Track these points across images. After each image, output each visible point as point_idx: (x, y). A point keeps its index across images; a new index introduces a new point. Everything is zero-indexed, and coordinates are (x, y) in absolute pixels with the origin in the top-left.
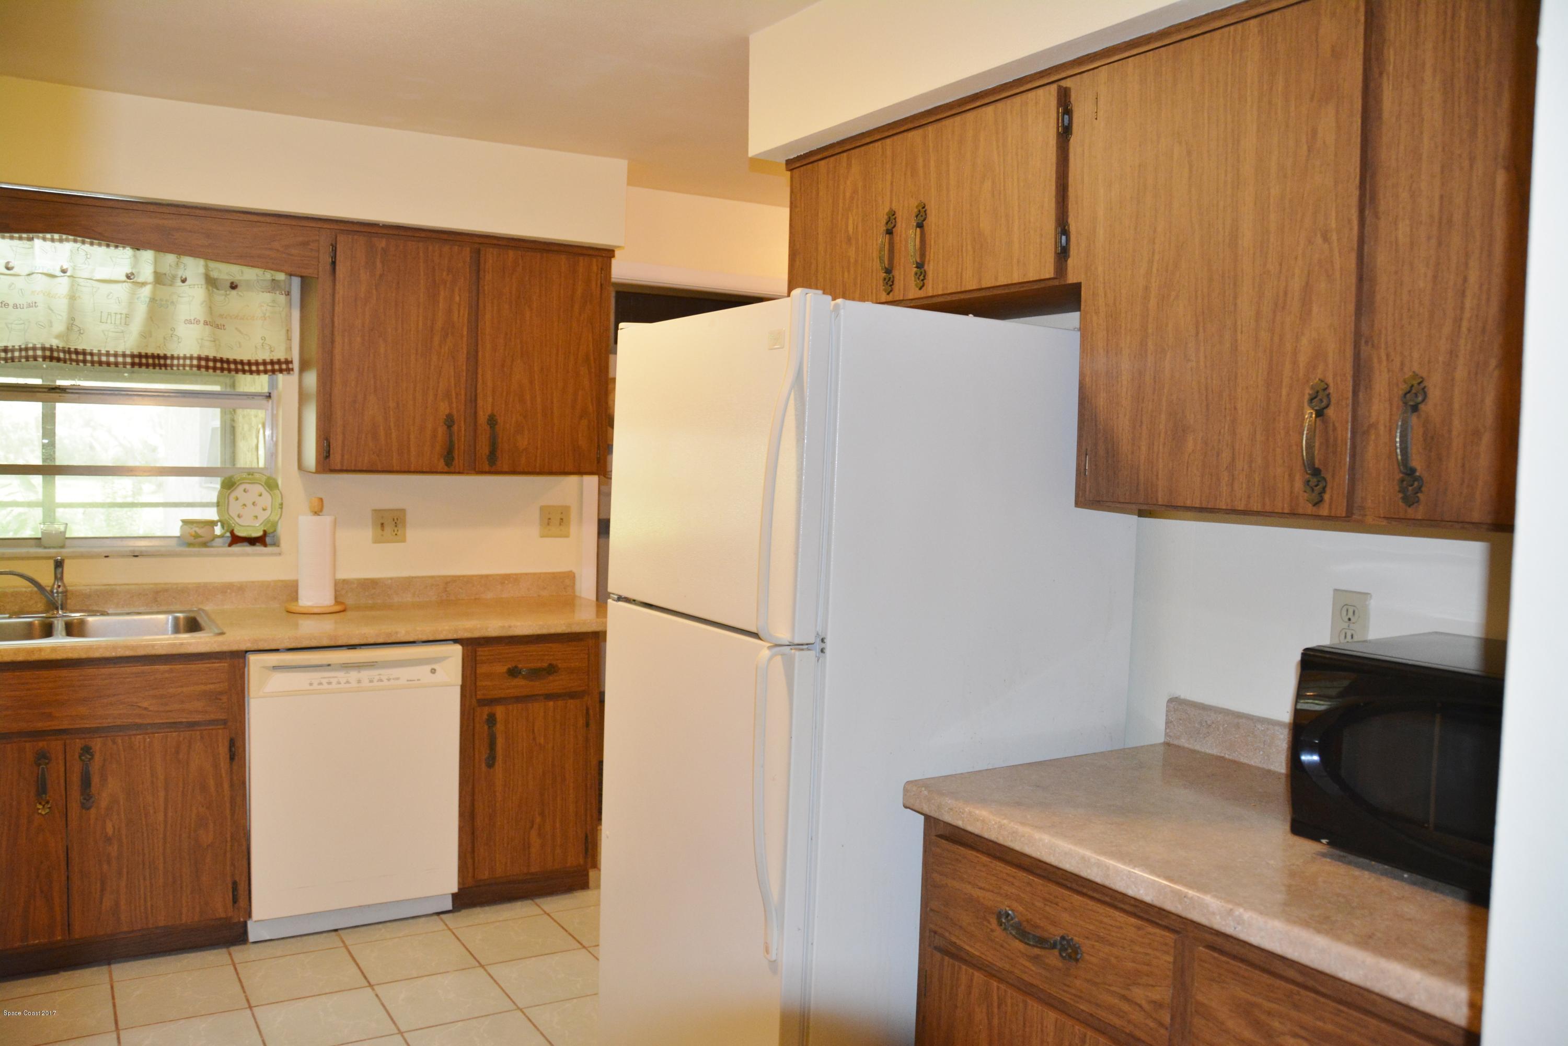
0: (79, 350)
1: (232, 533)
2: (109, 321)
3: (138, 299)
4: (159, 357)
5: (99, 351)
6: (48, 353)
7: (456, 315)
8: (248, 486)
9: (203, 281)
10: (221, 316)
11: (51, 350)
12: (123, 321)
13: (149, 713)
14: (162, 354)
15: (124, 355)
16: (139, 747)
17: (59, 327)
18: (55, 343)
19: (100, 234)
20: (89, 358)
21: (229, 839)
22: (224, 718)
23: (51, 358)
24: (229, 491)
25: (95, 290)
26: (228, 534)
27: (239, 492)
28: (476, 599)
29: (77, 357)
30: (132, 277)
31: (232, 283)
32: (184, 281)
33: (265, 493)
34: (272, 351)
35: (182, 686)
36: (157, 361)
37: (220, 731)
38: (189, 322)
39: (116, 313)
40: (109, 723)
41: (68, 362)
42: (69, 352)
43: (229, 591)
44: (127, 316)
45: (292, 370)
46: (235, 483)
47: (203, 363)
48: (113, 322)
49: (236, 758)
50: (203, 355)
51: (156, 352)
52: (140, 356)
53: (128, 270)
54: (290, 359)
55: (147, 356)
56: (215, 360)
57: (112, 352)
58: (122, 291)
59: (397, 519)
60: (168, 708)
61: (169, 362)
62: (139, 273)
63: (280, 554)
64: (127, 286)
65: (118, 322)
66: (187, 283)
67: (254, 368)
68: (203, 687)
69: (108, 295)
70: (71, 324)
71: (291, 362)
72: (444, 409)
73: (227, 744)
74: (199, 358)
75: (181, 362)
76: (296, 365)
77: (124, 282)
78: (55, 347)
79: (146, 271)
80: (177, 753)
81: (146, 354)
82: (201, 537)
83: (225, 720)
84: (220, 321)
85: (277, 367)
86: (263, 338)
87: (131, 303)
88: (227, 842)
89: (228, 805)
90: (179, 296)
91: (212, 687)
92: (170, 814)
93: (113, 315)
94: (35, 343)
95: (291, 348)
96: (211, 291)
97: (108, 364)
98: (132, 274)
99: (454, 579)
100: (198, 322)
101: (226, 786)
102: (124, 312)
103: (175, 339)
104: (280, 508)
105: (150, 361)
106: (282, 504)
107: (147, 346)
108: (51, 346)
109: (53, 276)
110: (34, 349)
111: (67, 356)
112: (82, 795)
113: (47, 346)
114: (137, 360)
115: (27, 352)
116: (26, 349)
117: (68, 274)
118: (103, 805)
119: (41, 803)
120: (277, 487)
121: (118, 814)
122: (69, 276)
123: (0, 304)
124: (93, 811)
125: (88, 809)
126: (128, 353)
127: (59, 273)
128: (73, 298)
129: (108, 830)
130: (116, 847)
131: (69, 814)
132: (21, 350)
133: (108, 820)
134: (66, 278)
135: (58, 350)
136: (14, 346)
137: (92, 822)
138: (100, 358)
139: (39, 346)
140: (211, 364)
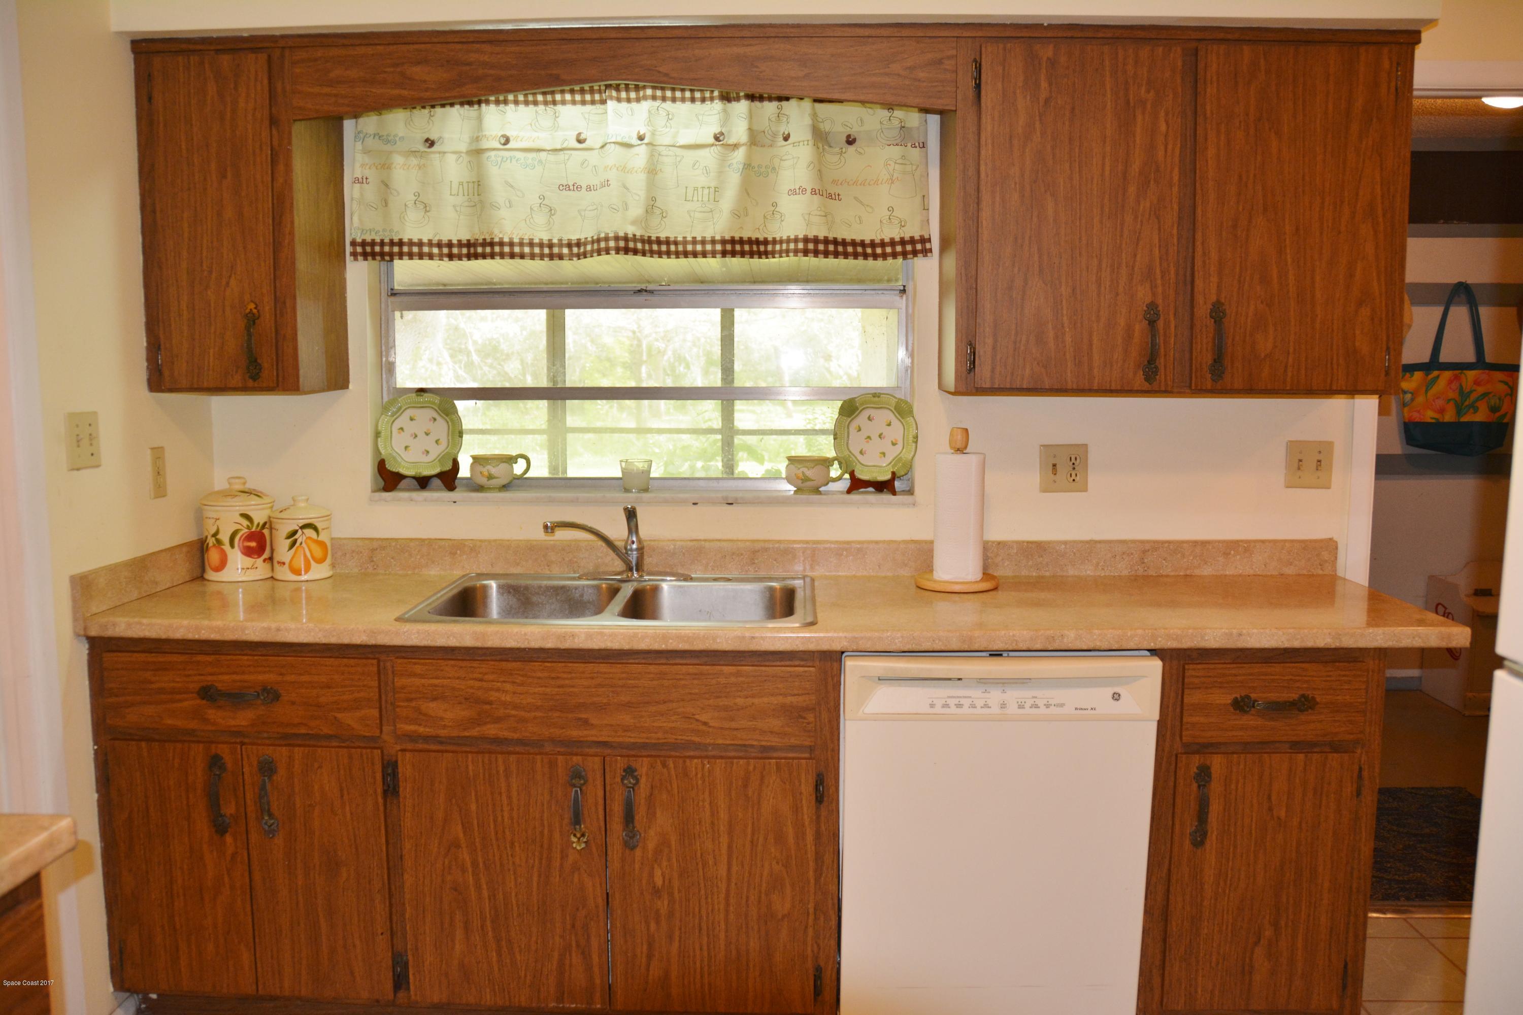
0: (662, 239)
1: (852, 474)
2: (695, 199)
3: (729, 166)
4: (758, 242)
5: (684, 238)
6: (622, 244)
7: (1161, 153)
8: (872, 412)
9: (808, 135)
10: (834, 182)
11: (626, 239)
12: (712, 197)
13: (711, 730)
14: (761, 239)
15: (713, 242)
16: (696, 774)
17: (636, 210)
18: (631, 230)
20: (673, 248)
21: (811, 910)
22: (807, 743)
23: (627, 250)
24: (850, 419)
25: (678, 159)
27: (861, 420)
28: (1186, 576)
29: (659, 247)
30: (721, 138)
31: (849, 136)
32: (786, 138)
33: (896, 423)
34: (902, 226)
35: (753, 696)
36: (755, 248)
37: (804, 761)
38: (793, 192)
39: (703, 187)
40: (658, 739)
41: (648, 254)
42: (650, 241)
43: (845, 553)
44: (716, 189)
45: (931, 250)
46: (855, 409)
47: (811, 246)
48: (700, 199)
49: (825, 799)
50: (811, 236)
51: (754, 235)
52: (733, 241)
53: (716, 129)
54: (926, 237)
55: (741, 241)
56: (826, 241)
57: (699, 238)
58: (709, 157)
59: (1076, 459)
60: (734, 725)
61: (770, 248)
62: (730, 132)
63: (914, 505)
64: (716, 150)
65: (706, 199)
66: (790, 141)
67: (879, 251)
68: (781, 699)
69: (694, 165)
70: (651, 206)
71: (929, 240)
72: (1143, 294)
73: (812, 780)
74: (806, 240)
75: (784, 246)
76: (935, 244)
77: (713, 145)
78: (630, 236)
79: (739, 132)
80: (745, 786)
81: (741, 238)
82: (811, 480)
83: (811, 745)
84: (833, 190)
85: (909, 248)
86: (891, 209)
87: (721, 173)
88: (808, 914)
89: (812, 864)
90: (781, 160)
91: (794, 699)
92: (735, 869)
93: (700, 190)
94: (608, 231)
95: (928, 220)
96: (821, 150)
97: (695, 253)
98: (722, 134)
99: (1156, 546)
100: (803, 191)
101: (810, 837)
102: (713, 185)
103: (778, 216)
104: (914, 442)
105: (746, 247)
106: (916, 437)
107: (741, 227)
108: (626, 234)
109: (628, 146)
110: (607, 239)
111: (647, 247)
112: (624, 830)
113: (621, 234)
114: (729, 247)
115: (599, 245)
116: (599, 241)
117: (646, 141)
118: (651, 845)
119: (575, 835)
120: (911, 412)
121: (669, 860)
122: (647, 144)
123: (571, 187)
124: (638, 852)
125: (633, 848)
126: (718, 238)
127: (635, 141)
128: (652, 171)
129: (656, 879)
130: (666, 903)
131: (609, 853)
132: (593, 242)
133: (656, 866)
134: (644, 147)
135: (635, 239)
136: (586, 238)
137: (637, 866)
138: (685, 247)
139: (611, 235)
140: (821, 247)
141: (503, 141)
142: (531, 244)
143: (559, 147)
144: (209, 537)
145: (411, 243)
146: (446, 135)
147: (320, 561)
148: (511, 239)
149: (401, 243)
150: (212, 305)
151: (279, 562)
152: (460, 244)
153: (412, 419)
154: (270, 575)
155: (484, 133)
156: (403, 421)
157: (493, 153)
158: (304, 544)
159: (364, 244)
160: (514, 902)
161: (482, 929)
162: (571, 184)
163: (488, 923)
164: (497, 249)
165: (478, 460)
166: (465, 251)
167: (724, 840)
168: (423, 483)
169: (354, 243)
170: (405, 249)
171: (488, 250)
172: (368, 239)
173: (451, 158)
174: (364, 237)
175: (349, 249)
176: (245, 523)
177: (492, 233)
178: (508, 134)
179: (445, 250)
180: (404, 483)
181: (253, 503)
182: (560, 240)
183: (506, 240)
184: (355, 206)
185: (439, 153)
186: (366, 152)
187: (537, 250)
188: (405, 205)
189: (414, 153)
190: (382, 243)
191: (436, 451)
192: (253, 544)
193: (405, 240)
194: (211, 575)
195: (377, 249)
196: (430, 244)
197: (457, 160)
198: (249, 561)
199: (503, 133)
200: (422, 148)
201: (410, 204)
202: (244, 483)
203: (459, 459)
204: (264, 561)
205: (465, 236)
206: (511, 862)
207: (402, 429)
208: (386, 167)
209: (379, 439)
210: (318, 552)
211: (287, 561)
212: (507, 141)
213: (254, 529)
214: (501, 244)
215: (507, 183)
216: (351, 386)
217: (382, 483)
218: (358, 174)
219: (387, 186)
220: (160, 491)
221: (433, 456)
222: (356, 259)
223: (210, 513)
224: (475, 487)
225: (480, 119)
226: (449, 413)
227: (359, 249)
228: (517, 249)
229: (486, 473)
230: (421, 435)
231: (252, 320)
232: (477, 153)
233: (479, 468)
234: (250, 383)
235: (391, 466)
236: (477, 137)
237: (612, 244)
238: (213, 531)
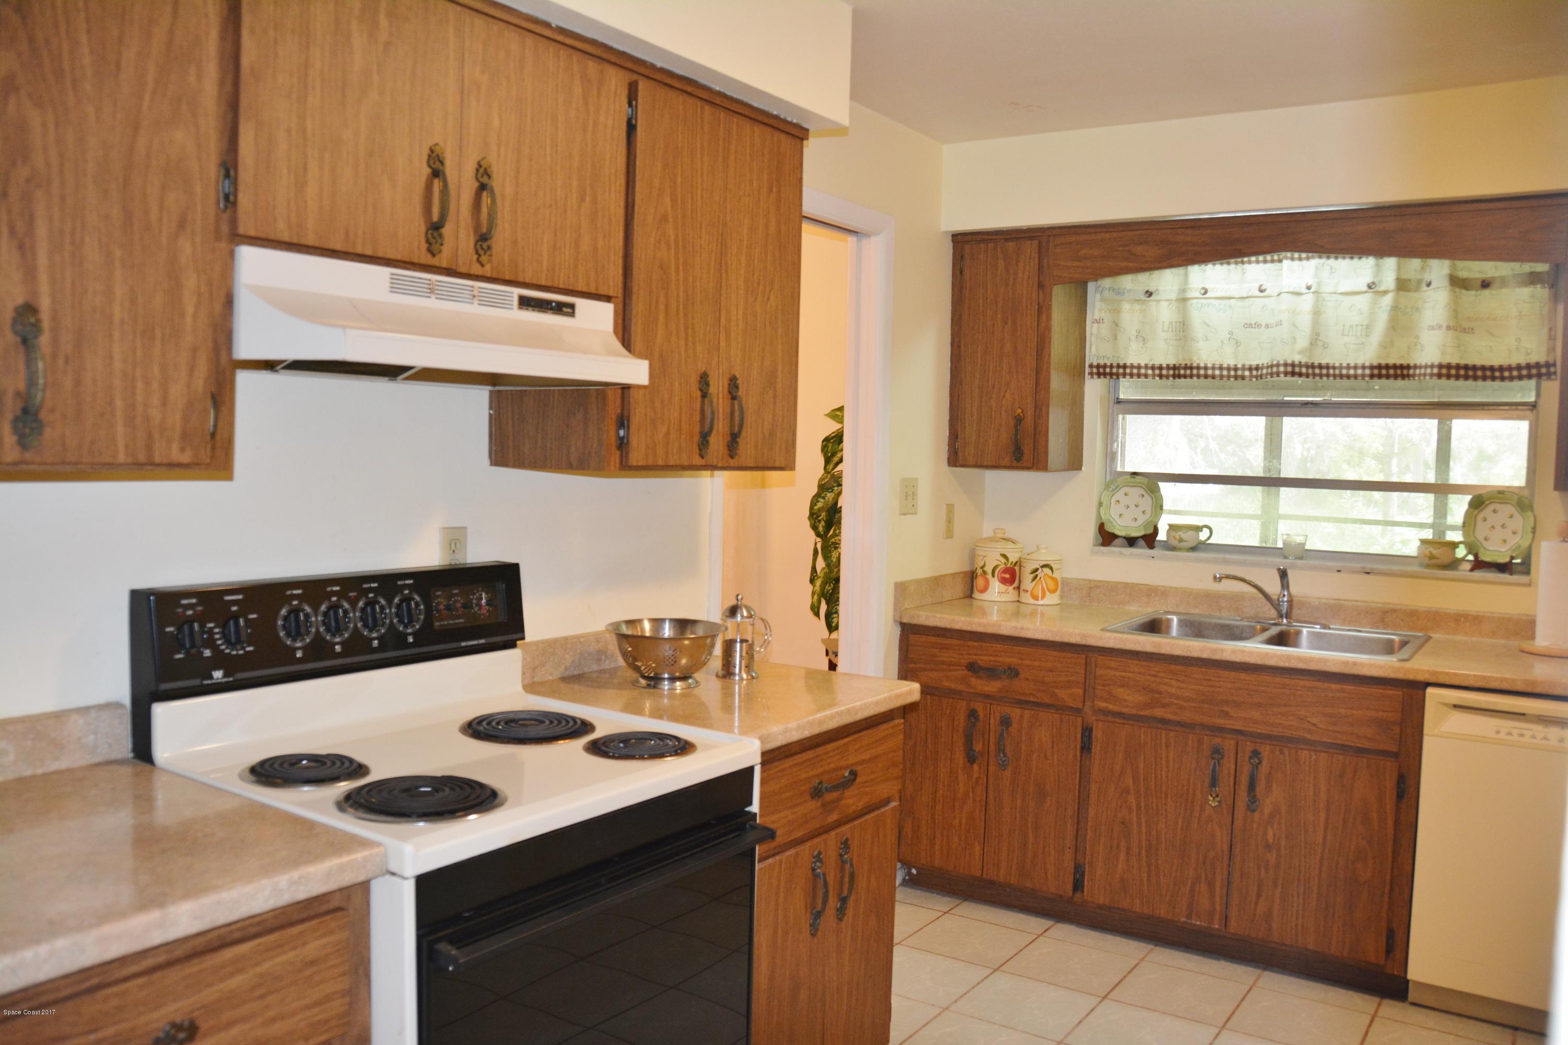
0: (1323, 365)
1: (1476, 556)
2: (1351, 334)
3: (1379, 308)
4: (1402, 367)
5: (1341, 364)
6: (1289, 369)
8: (1498, 506)
9: (1446, 282)
10: (1468, 319)
11: (1293, 365)
12: (1364, 333)
13: (1318, 730)
14: (1404, 365)
15: (1364, 367)
16: (1305, 762)
17: (1303, 342)
18: (1297, 358)
19: (1322, 247)
20: (1330, 372)
22: (1393, 750)
23: (1293, 374)
24: (1477, 511)
25: (1338, 303)
26: (1471, 557)
27: (1487, 512)
29: (1321, 371)
30: (1373, 287)
31: (1484, 281)
32: (1428, 285)
33: (1517, 516)
34: (1529, 354)
35: (1353, 709)
36: (1398, 372)
37: (1388, 763)
38: (1431, 328)
39: (1357, 325)
40: (1279, 732)
41: (1311, 377)
42: (1313, 366)
43: (1462, 619)
44: (1368, 327)
45: (1554, 374)
46: (1483, 503)
47: (1444, 371)
48: (1354, 334)
49: (1406, 795)
50: (1445, 362)
51: (1398, 362)
52: (1379, 367)
53: (1370, 280)
54: (1551, 363)
55: (1387, 367)
56: (1459, 367)
57: (1352, 365)
58: (1363, 302)
60: (1337, 728)
61: (1411, 372)
62: (1380, 282)
63: (1529, 585)
64: (1369, 296)
65: (1359, 334)
66: (1431, 287)
67: (1506, 374)
68: (1373, 714)
69: (1351, 308)
70: (1315, 340)
71: (1553, 366)
73: (1395, 778)
74: (1443, 367)
75: (1423, 371)
77: (1366, 292)
78: (1297, 363)
79: (1389, 279)
80: (1342, 776)
81: (1387, 364)
82: (1437, 558)
83: (1396, 753)
84: (1467, 326)
85: (1534, 371)
86: (1519, 340)
87: (1372, 314)
88: (1386, 882)
89: (1390, 843)
90: (1423, 301)
91: (1385, 714)
93: (1355, 327)
94: (1279, 359)
96: (1458, 292)
97: (1348, 377)
98: (1373, 283)
100: (1440, 327)
101: (1390, 823)
102: (1365, 323)
103: (1419, 347)
104: (1532, 532)
105: (1392, 372)
106: (1534, 528)
107: (1388, 356)
108: (1293, 362)
109: (1299, 294)
110: (1278, 365)
111: (1310, 371)
112: (1248, 797)
113: (1289, 362)
114: (1376, 372)
115: (1272, 370)
116: (1272, 366)
117: (1312, 290)
118: (1266, 811)
119: (1211, 795)
120: (1531, 507)
121: (1280, 824)
122: (1313, 293)
123: (1254, 326)
124: (1257, 815)
125: (1253, 811)
126: (1367, 364)
127: (1304, 290)
128: (1317, 313)
129: (1268, 837)
130: (1274, 856)
131: (1236, 812)
132: (1268, 367)
133: (1269, 827)
134: (1311, 294)
135: (1300, 365)
136: (1263, 364)
137: (1255, 825)
138: (1340, 371)
139: (1282, 362)
140: (1453, 372)
141: (1203, 292)
142: (1221, 368)
143: (1245, 295)
144: (978, 568)
145: (1132, 367)
146: (1161, 288)
147: (1053, 592)
148: (1206, 364)
149: (1125, 367)
150: (994, 409)
151: (1024, 590)
152: (1168, 367)
153: (1126, 495)
154: (1017, 599)
155: (1189, 286)
156: (1119, 495)
157: (1194, 301)
158: (1042, 579)
159: (1098, 366)
160: (1163, 839)
161: (1139, 855)
162: (1253, 323)
163: (1144, 852)
164: (1195, 372)
165: (1172, 527)
166: (1171, 372)
167: (1323, 815)
168: (1131, 542)
169: (1091, 366)
170: (1128, 371)
171: (1188, 372)
172: (1102, 363)
173: (1164, 305)
174: (1098, 362)
175: (1087, 370)
176: (1003, 560)
177: (1191, 360)
178: (1207, 286)
179: (1157, 372)
180: (1117, 541)
181: (1009, 547)
182: (1243, 365)
183: (1202, 365)
184: (1093, 339)
185: (1156, 301)
186: (1102, 300)
187: (1225, 373)
188: (1130, 339)
189: (1137, 301)
190: (1111, 366)
191: (1142, 519)
192: (1007, 576)
193: (1128, 364)
194: (977, 595)
195: (1108, 370)
196: (1146, 367)
197: (1169, 306)
198: (1003, 588)
199: (1203, 286)
200: (1143, 298)
201: (1133, 338)
202: (1004, 533)
203: (1159, 526)
204: (1014, 588)
205: (1172, 361)
206: (1164, 809)
207: (1118, 501)
208: (1117, 311)
209: (1101, 508)
210: (1051, 585)
211: (1030, 589)
212: (1206, 292)
213: (1009, 566)
214: (1198, 368)
215: (1205, 323)
216: (1083, 469)
217: (1100, 540)
218: (1097, 316)
219: (1117, 325)
220: (949, 534)
221: (1139, 522)
222: (1092, 377)
223: (980, 552)
224: (1167, 546)
225: (1186, 275)
226: (1154, 491)
227: (1095, 370)
228: (1210, 372)
229: (1178, 537)
230: (1132, 507)
231: (1019, 420)
232: (1183, 300)
233: (1173, 533)
234: (1015, 464)
235: (1109, 528)
236: (1184, 289)
237: (1282, 369)
238: (981, 564)
